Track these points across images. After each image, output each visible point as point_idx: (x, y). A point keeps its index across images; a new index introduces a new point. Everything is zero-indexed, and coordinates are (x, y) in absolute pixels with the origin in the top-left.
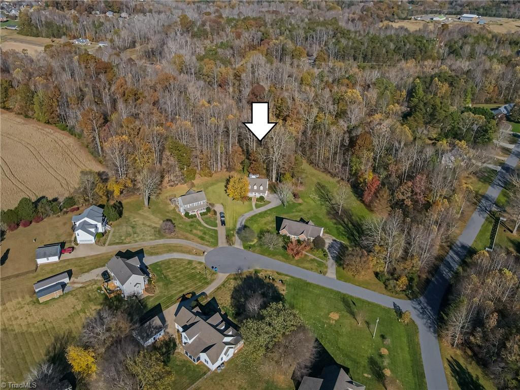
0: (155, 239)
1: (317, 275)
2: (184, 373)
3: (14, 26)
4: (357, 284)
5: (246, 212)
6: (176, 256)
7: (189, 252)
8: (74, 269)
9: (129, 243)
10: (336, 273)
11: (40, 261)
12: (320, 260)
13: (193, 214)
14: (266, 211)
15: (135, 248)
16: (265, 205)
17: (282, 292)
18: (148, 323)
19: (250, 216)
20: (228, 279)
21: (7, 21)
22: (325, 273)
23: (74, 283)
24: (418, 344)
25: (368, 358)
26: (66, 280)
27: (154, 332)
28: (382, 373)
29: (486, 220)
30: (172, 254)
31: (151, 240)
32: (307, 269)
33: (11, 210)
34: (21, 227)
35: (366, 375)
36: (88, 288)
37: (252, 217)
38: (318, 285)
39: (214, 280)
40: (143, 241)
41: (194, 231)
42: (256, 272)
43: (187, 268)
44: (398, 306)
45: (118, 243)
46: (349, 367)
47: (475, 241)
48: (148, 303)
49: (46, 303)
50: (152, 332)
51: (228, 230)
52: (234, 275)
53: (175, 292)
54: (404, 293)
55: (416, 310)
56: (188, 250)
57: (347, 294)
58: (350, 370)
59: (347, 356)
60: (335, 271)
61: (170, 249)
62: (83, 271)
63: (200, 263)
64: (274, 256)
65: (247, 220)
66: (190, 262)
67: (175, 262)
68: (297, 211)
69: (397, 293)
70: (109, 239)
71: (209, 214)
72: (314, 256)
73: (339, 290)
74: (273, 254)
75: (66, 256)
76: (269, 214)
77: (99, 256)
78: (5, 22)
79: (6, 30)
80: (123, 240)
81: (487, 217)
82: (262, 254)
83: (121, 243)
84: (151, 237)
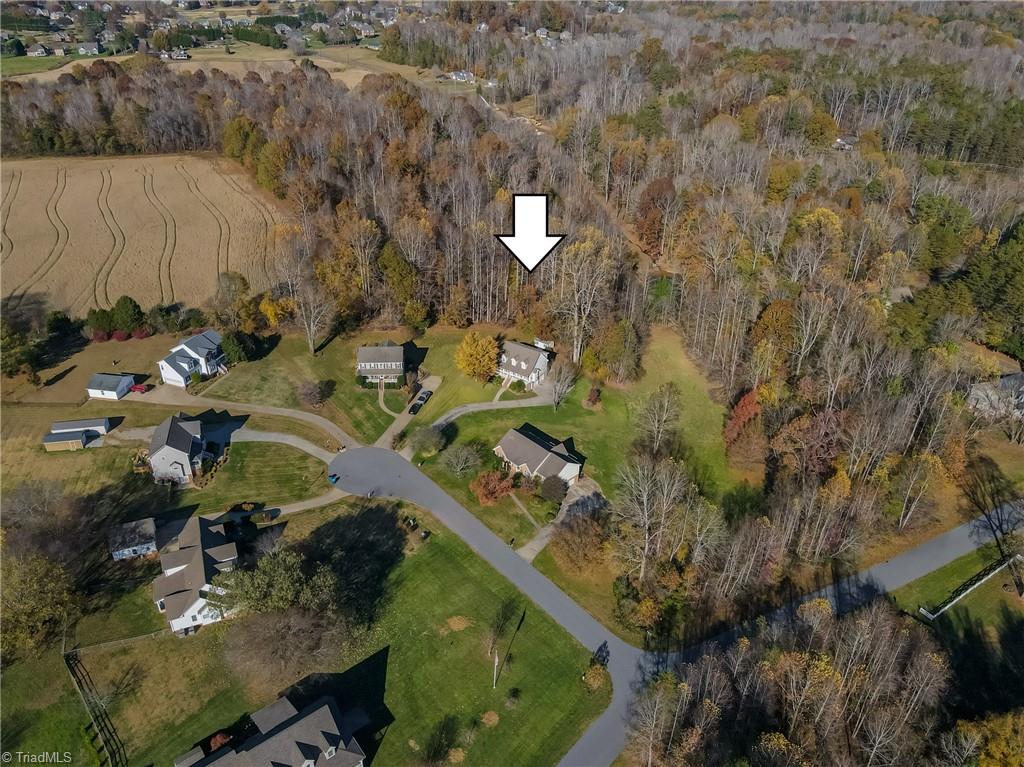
0: (282, 406)
1: (499, 542)
2: (132, 618)
3: (377, 45)
4: (563, 584)
5: (475, 402)
6: (292, 440)
7: (318, 441)
8: (128, 417)
9: (237, 401)
10: (540, 553)
11: (94, 393)
12: (533, 521)
13: (374, 381)
14: (513, 409)
15: (236, 411)
16: (521, 398)
17: (407, 552)
18: (134, 523)
19: (475, 410)
20: (342, 502)
21: (375, 36)
22: (516, 547)
23: (112, 437)
24: (579, 734)
25: (446, 716)
26: (101, 430)
27: (137, 541)
28: (447, 752)
29: (979, 550)
30: (287, 437)
31: (275, 405)
32: (491, 529)
33: (105, 311)
34: (113, 341)
35: (412, 743)
36: (122, 450)
37: (479, 412)
38: (485, 562)
39: (318, 495)
40: (259, 404)
41: (355, 410)
42: (399, 505)
43: (292, 465)
44: (608, 653)
45: (219, 397)
46: (396, 717)
47: (909, 586)
49: (53, 454)
50: (133, 540)
51: (413, 424)
52: (358, 497)
54: (643, 633)
55: (639, 672)
56: (320, 436)
57: (526, 596)
58: (394, 723)
59: (411, 698)
60: (541, 549)
61: (290, 427)
62: (139, 424)
63: (321, 463)
64: (452, 488)
65: (463, 416)
66: (305, 456)
67: (279, 449)
68: (574, 424)
69: (628, 627)
70: (210, 388)
71: (402, 389)
72: (528, 509)
73: (517, 584)
74: (452, 485)
75: (136, 396)
76: (516, 416)
78: (372, 37)
79: (365, 50)
80: (230, 394)
81: (987, 546)
82: (432, 479)
83: (224, 398)
84: (278, 402)
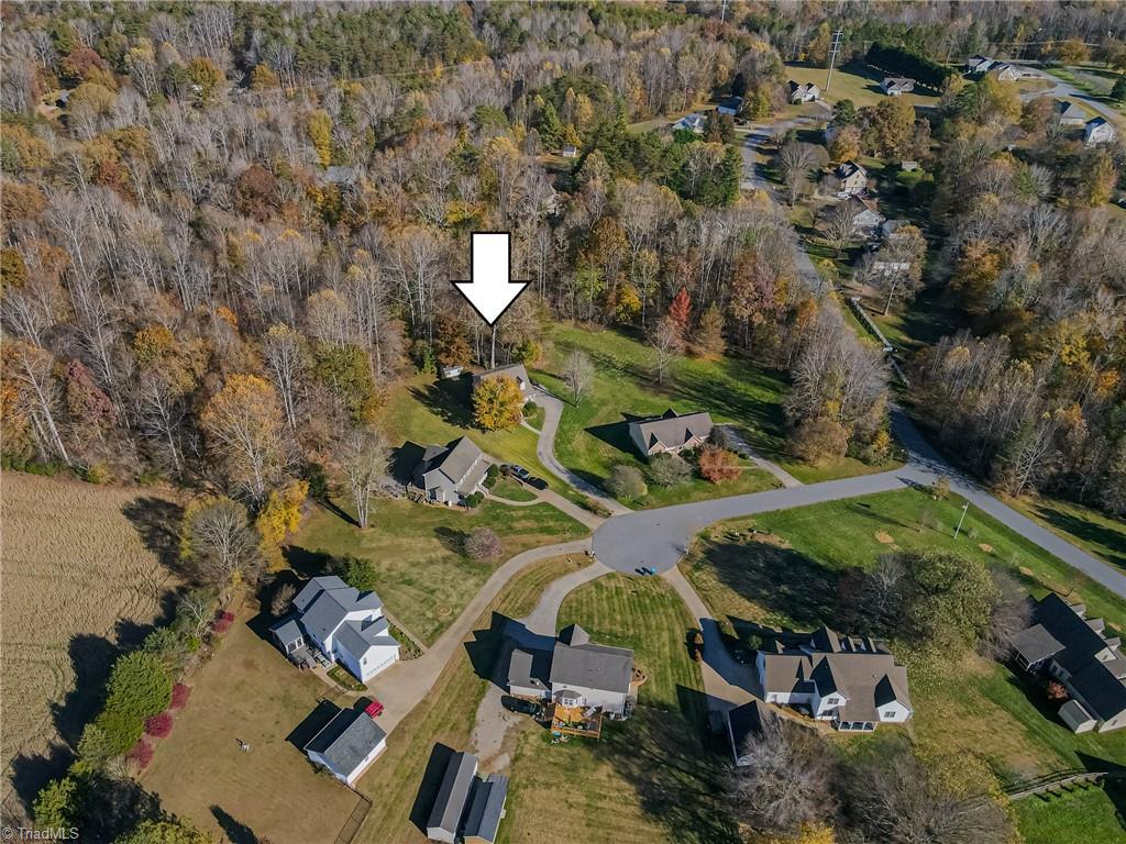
0: (484, 580)
5: (535, 445)
8: (440, 740)
9: (454, 616)
10: (792, 475)
13: (473, 493)
15: (480, 621)
16: (542, 416)
17: (784, 546)
19: (552, 448)
20: (688, 575)
22: (782, 485)
30: (553, 589)
31: (478, 585)
32: (755, 492)
36: (528, 753)
39: (671, 590)
40: (472, 598)
41: (517, 525)
42: (704, 537)
43: (609, 597)
44: (908, 480)
45: (438, 631)
48: (659, 699)
51: (563, 493)
52: (683, 562)
53: (667, 649)
56: (559, 564)
57: (844, 499)
60: (786, 473)
61: (535, 582)
62: (464, 730)
63: (611, 576)
64: (687, 498)
66: (596, 585)
67: (578, 599)
73: (829, 499)
74: (683, 496)
77: (448, 678)
80: (435, 618)
82: (670, 505)
83: (443, 626)
84: (472, 581)
